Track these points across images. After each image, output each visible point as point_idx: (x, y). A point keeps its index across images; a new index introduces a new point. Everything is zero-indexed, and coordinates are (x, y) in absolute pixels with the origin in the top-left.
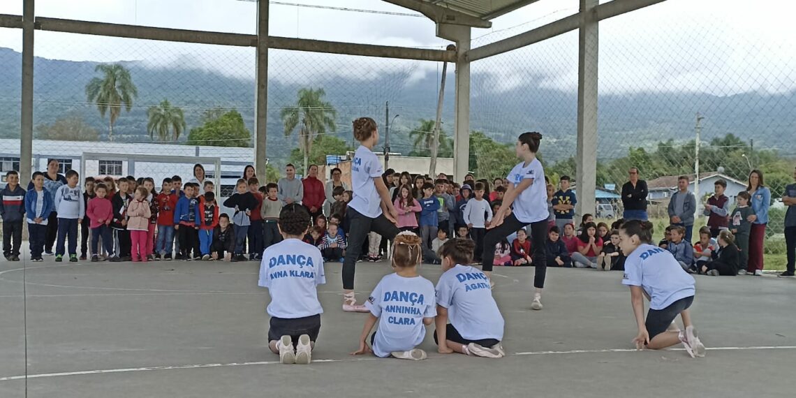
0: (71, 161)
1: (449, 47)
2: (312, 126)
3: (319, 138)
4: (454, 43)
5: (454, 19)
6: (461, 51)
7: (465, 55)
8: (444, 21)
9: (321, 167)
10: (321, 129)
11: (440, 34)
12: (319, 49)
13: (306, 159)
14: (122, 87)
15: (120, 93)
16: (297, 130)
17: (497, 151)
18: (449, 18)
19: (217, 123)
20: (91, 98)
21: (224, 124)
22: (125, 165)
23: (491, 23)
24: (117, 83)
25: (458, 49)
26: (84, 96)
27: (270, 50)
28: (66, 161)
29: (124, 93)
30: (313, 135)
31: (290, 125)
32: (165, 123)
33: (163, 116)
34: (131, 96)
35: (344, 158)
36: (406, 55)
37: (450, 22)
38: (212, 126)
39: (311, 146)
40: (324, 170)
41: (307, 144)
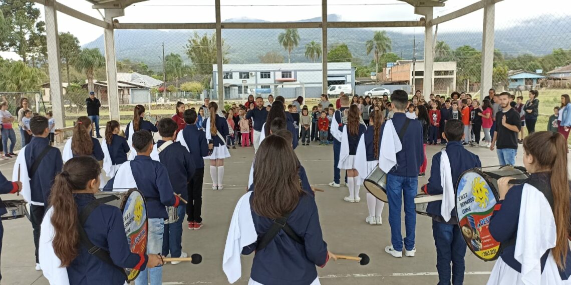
0: (270, 72)
1: (422, 19)
2: (380, 49)
3: (383, 55)
4: (424, 17)
5: (424, 4)
6: (428, 21)
7: (430, 22)
8: (418, 5)
9: (384, 69)
10: (384, 50)
11: (417, 12)
12: (352, 26)
13: (377, 65)
14: (293, 36)
15: (292, 38)
16: (373, 51)
17: (475, 56)
18: (421, 3)
19: (336, 50)
20: (280, 42)
21: (339, 51)
22: (293, 74)
23: (444, 4)
24: (292, 35)
25: (426, 19)
26: (277, 42)
27: (328, 29)
28: (268, 72)
29: (294, 39)
30: (380, 54)
31: (369, 49)
32: (313, 52)
33: (312, 48)
34: (298, 40)
35: (395, 64)
36: (397, 25)
37: (421, 5)
38: (333, 52)
39: (379, 59)
40: (385, 70)
41: (378, 58)
